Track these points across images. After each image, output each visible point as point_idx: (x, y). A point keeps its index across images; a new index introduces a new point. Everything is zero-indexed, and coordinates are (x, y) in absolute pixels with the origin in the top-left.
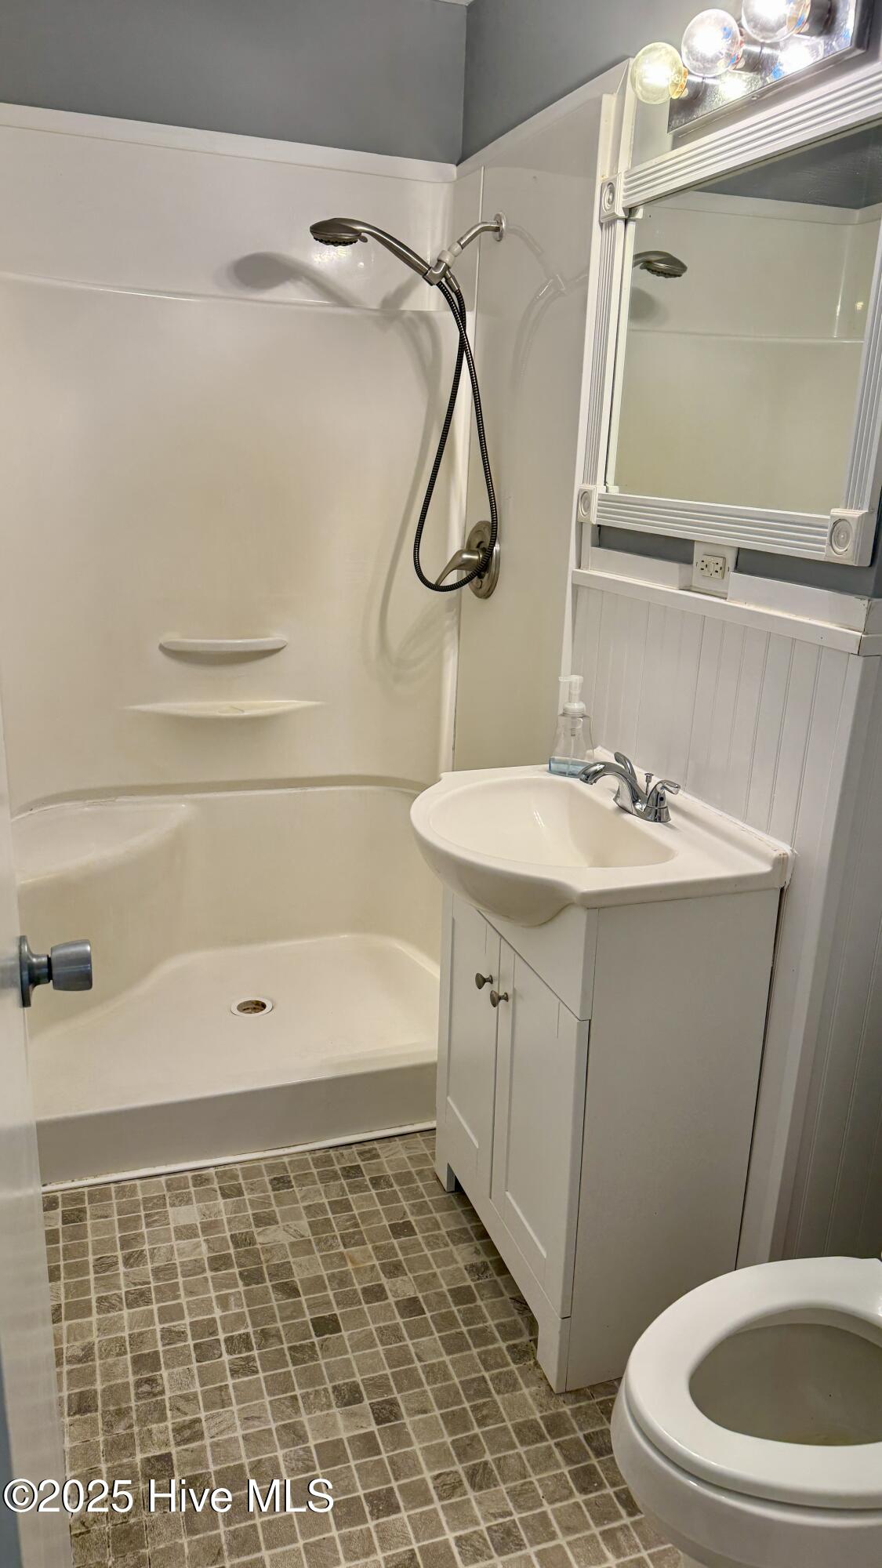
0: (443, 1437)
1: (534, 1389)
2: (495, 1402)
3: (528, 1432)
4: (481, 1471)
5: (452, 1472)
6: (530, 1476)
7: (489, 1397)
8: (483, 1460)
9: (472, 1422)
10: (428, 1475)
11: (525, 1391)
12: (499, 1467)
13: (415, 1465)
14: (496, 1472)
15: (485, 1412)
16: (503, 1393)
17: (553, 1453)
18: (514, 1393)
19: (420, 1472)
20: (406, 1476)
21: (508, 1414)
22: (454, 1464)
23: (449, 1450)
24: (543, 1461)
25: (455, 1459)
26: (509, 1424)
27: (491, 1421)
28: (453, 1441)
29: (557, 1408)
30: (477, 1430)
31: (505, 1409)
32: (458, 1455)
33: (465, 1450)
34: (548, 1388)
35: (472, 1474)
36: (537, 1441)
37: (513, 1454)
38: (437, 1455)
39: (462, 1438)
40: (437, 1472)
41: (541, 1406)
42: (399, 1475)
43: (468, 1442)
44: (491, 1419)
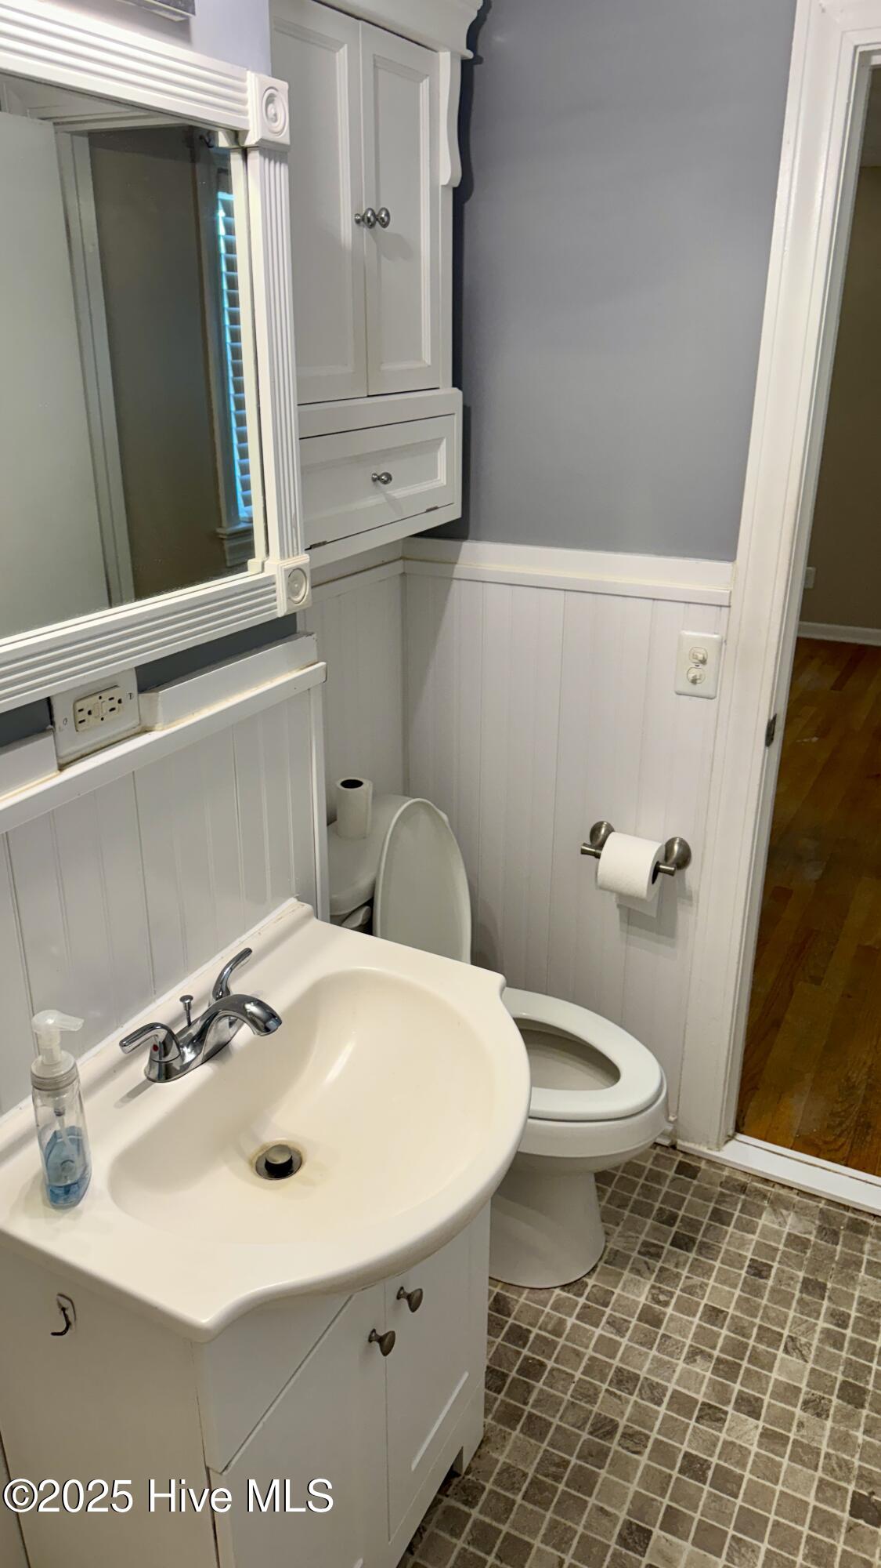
0: (606, 1478)
1: (494, 1455)
2: (537, 1471)
3: (536, 1428)
4: (601, 1431)
5: (623, 1448)
6: (568, 1400)
7: (536, 1478)
8: (590, 1437)
9: (572, 1470)
10: (643, 1460)
11: (502, 1459)
12: (585, 1423)
13: (647, 1475)
14: (590, 1422)
15: (553, 1469)
16: (523, 1471)
17: (535, 1401)
18: (513, 1464)
19: (647, 1467)
20: (661, 1472)
21: (537, 1452)
22: (616, 1452)
23: (610, 1464)
24: (548, 1402)
25: (611, 1454)
26: (544, 1446)
27: (556, 1458)
28: (600, 1468)
29: (495, 1426)
30: (574, 1461)
31: (535, 1459)
32: (606, 1455)
33: (598, 1456)
34: (483, 1445)
35: (609, 1434)
36: (538, 1417)
37: (565, 1423)
38: (624, 1470)
39: (591, 1465)
40: (635, 1456)
41: (504, 1437)
42: (666, 1477)
43: (590, 1459)
44: (554, 1460)
